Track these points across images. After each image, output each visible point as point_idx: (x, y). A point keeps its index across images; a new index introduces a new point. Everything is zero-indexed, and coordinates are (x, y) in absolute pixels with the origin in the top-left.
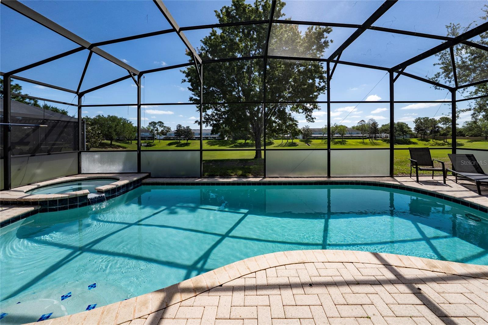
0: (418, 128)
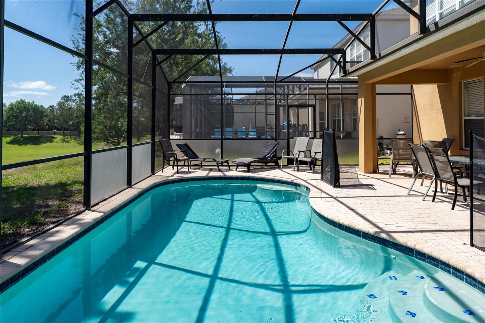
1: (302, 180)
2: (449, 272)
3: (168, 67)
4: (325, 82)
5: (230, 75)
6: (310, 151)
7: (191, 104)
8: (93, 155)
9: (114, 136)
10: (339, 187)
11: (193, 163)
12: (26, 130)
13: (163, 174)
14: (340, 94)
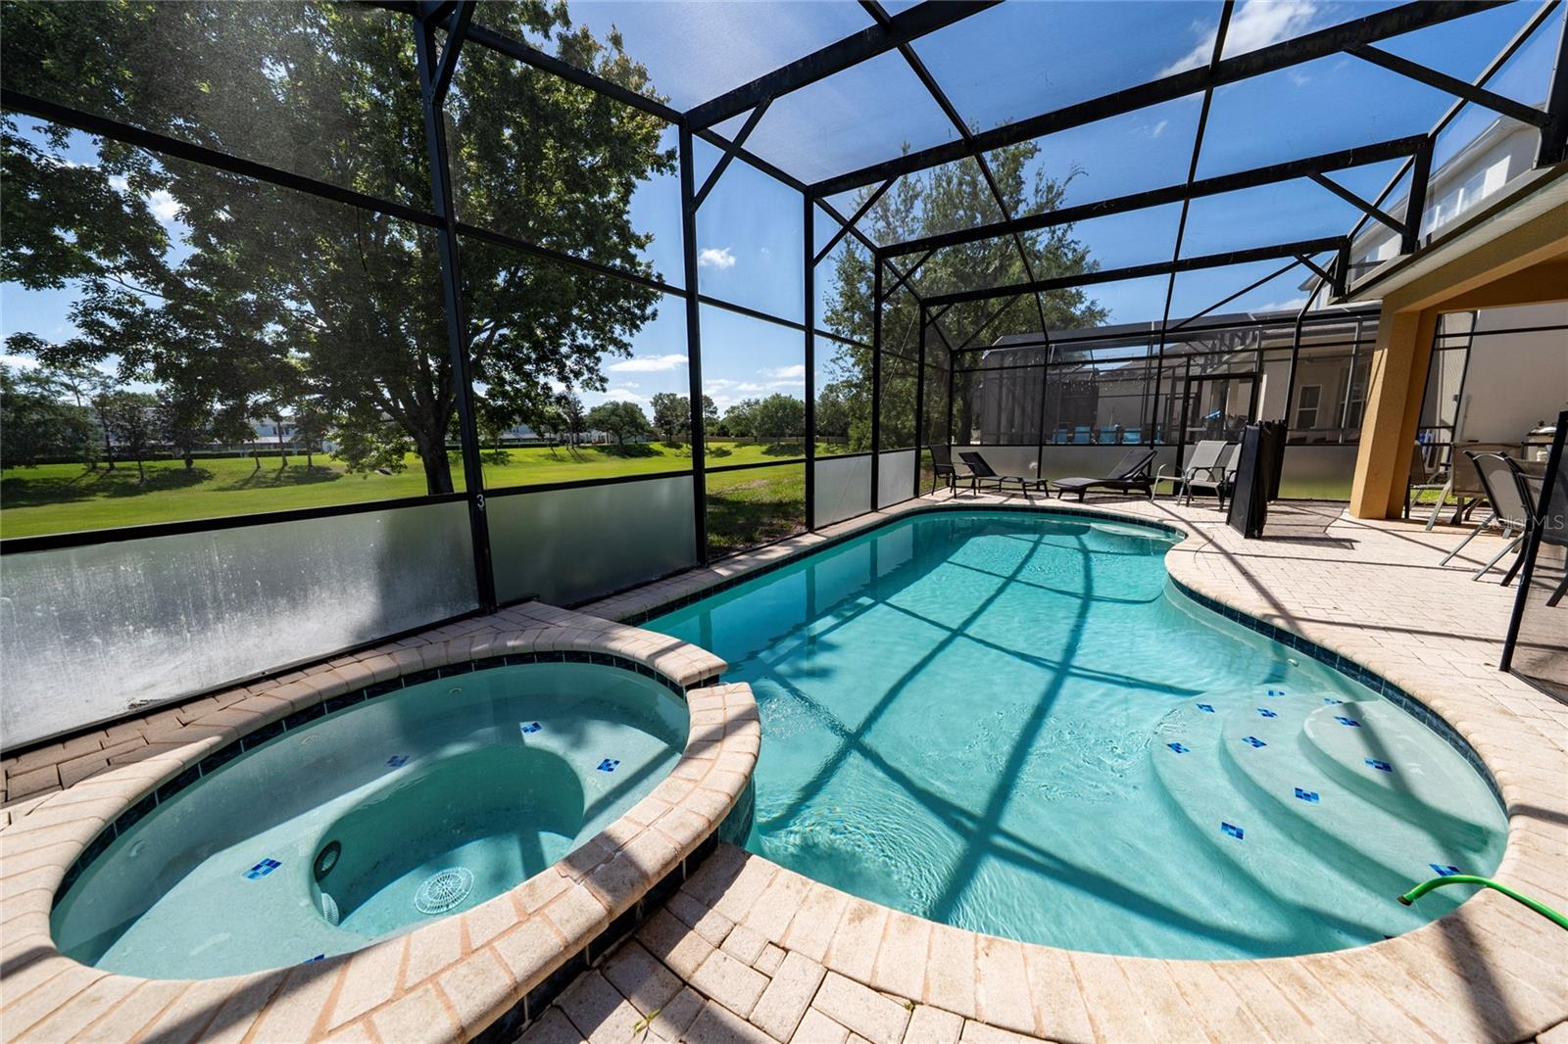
0: (661, 418)
1: (1183, 520)
2: (1399, 702)
3: (971, 323)
4: (1294, 319)
5: (1102, 324)
6: (1224, 469)
7: (1001, 387)
8: (816, 463)
9: (895, 443)
10: (1260, 537)
11: (984, 483)
12: (783, 435)
13: (932, 498)
14: (1352, 343)
